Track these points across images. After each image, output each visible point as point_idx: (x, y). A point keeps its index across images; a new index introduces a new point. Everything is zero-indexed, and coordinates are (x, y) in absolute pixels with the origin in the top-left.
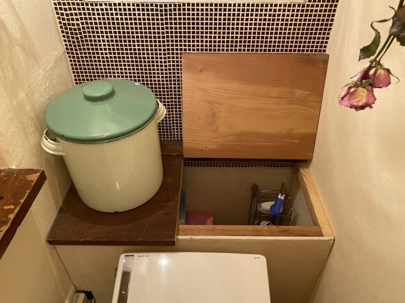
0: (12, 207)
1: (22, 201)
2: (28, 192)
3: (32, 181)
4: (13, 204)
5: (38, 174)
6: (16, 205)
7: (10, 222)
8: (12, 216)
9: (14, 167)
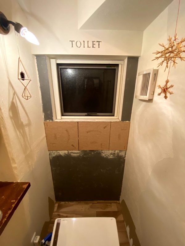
0: (14, 201)
1: (19, 198)
2: (22, 193)
3: (24, 188)
4: (15, 200)
5: (27, 185)
6: (16, 200)
7: (12, 209)
8: (13, 206)
9: (19, 181)
